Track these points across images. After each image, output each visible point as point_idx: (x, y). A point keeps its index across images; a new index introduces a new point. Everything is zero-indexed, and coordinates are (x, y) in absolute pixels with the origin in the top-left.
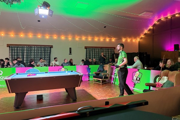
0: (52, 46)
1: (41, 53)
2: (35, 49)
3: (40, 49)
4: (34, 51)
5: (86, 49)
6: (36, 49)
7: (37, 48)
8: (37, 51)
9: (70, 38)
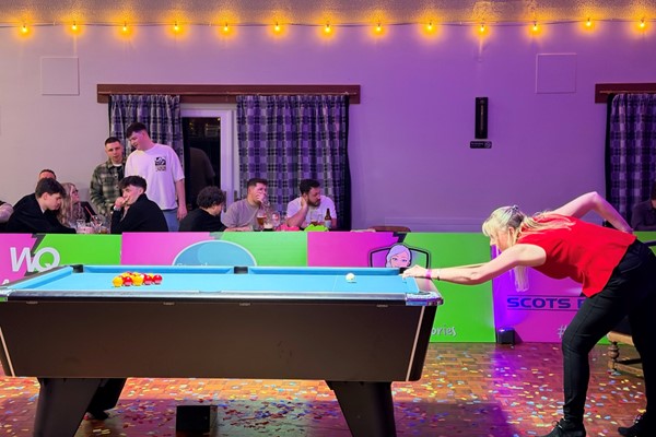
0: (358, 88)
1: (294, 136)
2: (257, 112)
3: (285, 112)
4: (257, 128)
5: (604, 106)
6: (264, 112)
7: (271, 104)
8: (270, 128)
9: (482, 29)
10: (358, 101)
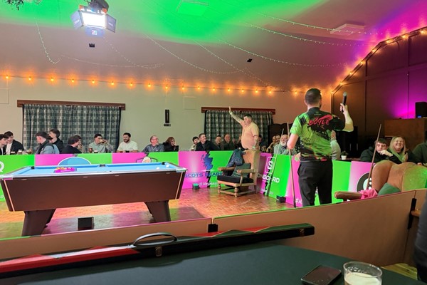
0: (124, 105)
1: (97, 121)
3: (94, 112)
5: (204, 114)
7: (88, 109)
9: (167, 88)
10: (125, 109)
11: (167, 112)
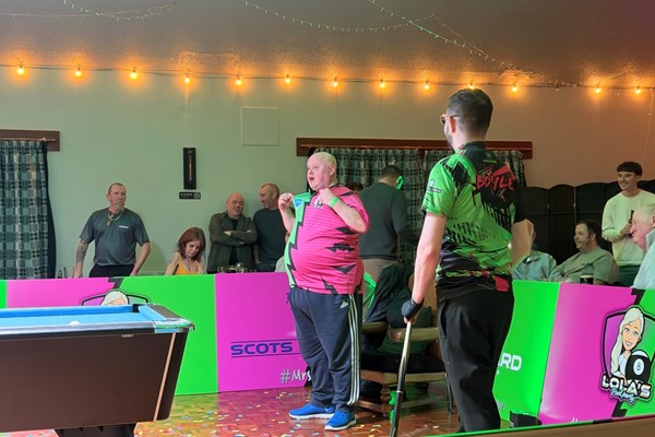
9: (187, 80)
10: (57, 149)
11: (190, 156)
